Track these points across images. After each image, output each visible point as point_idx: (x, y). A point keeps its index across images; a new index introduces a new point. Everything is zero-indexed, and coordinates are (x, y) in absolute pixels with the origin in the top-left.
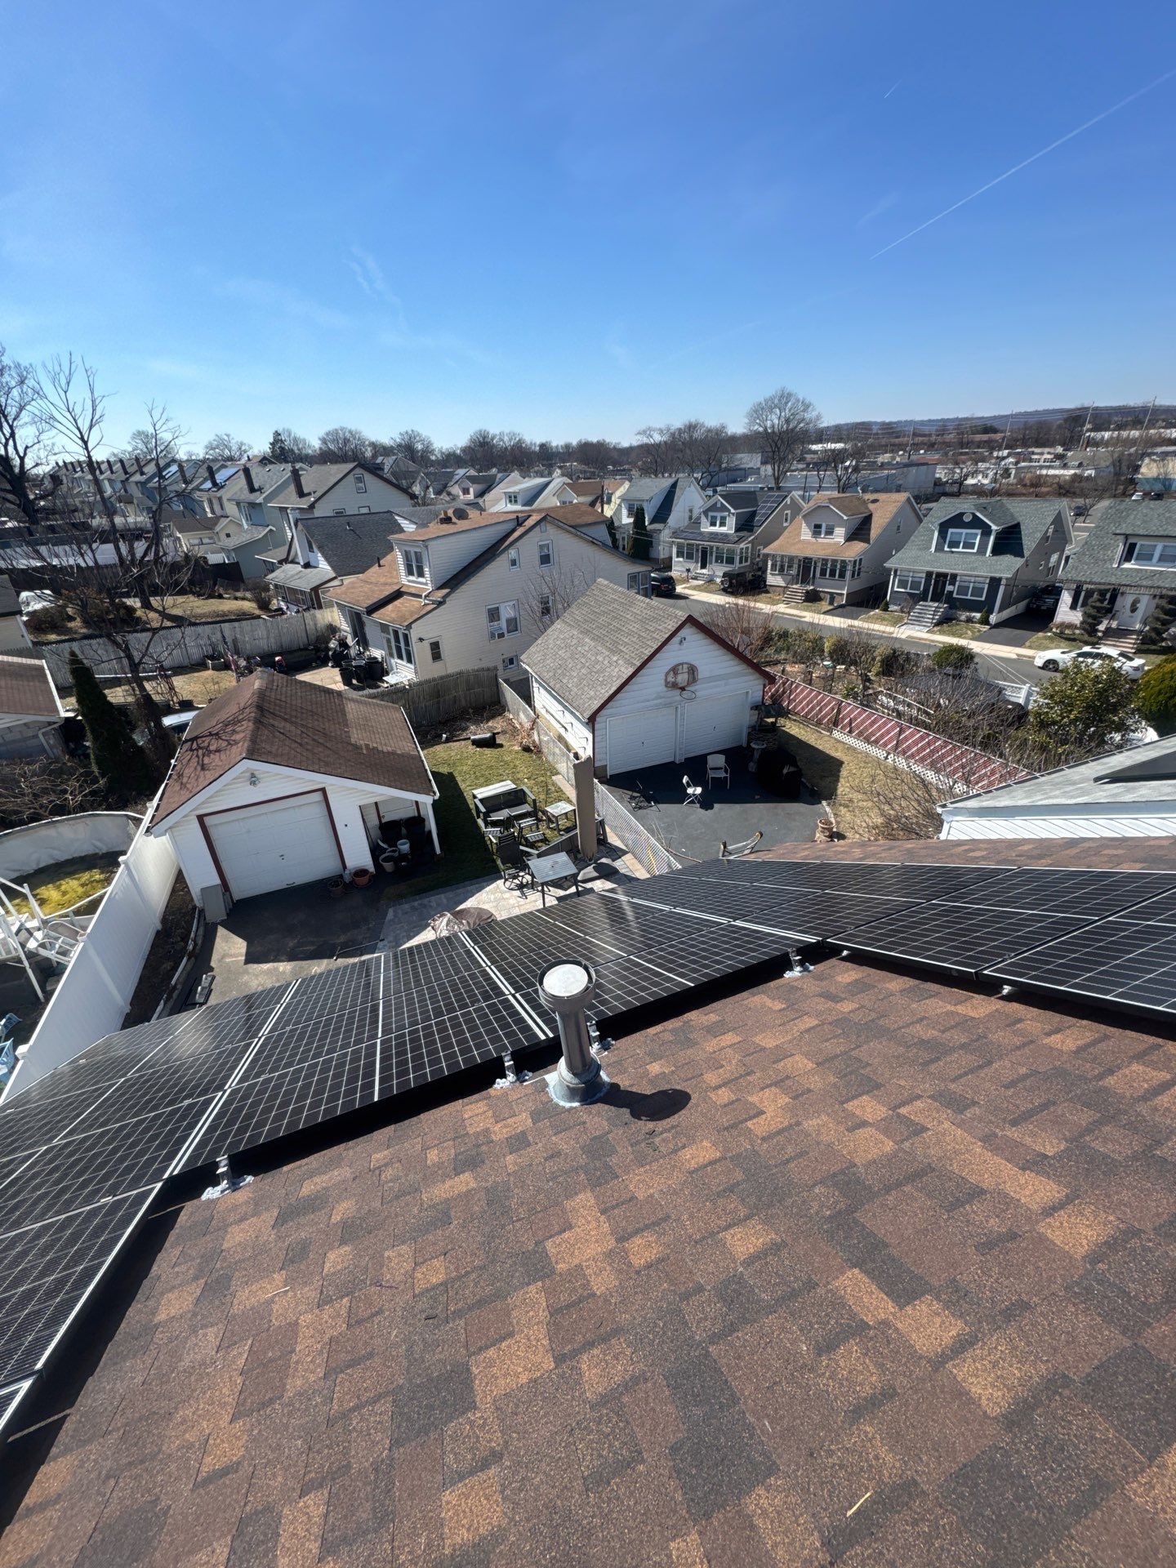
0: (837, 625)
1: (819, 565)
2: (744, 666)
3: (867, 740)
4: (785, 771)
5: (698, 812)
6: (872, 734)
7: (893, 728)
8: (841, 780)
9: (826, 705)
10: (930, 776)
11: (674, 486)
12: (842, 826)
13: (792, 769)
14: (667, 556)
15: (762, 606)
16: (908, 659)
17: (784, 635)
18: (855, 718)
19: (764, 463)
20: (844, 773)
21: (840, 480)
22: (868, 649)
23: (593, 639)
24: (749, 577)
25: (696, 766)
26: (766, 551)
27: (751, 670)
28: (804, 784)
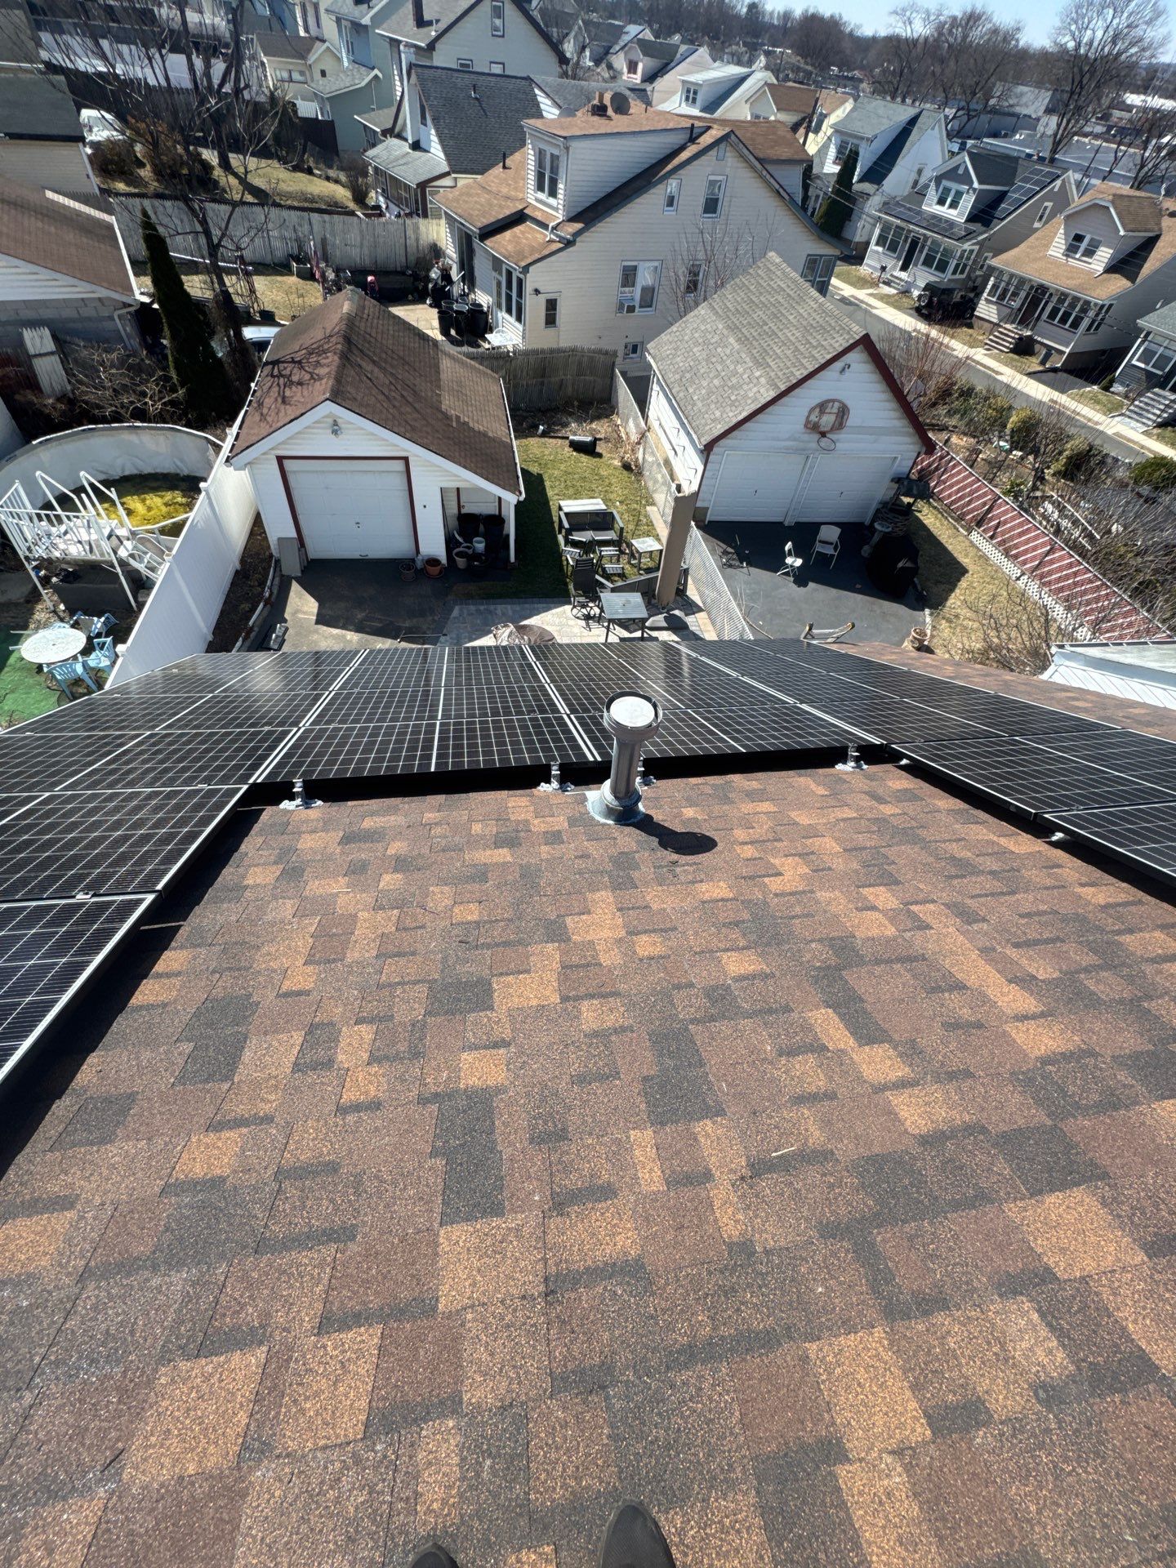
0: (1039, 397)
1: (1055, 299)
2: (905, 422)
3: (1006, 553)
4: (900, 565)
5: (789, 587)
6: (1016, 546)
7: (1043, 545)
8: (957, 591)
9: (979, 498)
10: (1058, 611)
11: (913, 121)
12: (935, 641)
13: (909, 565)
14: (863, 239)
15: (957, 346)
16: (1102, 463)
17: (967, 393)
18: (1005, 522)
19: (1049, 111)
20: (963, 583)
21: (1142, 166)
22: (1061, 437)
23: (738, 340)
24: (957, 297)
25: (804, 534)
26: (995, 262)
27: (911, 430)
28: (915, 586)
